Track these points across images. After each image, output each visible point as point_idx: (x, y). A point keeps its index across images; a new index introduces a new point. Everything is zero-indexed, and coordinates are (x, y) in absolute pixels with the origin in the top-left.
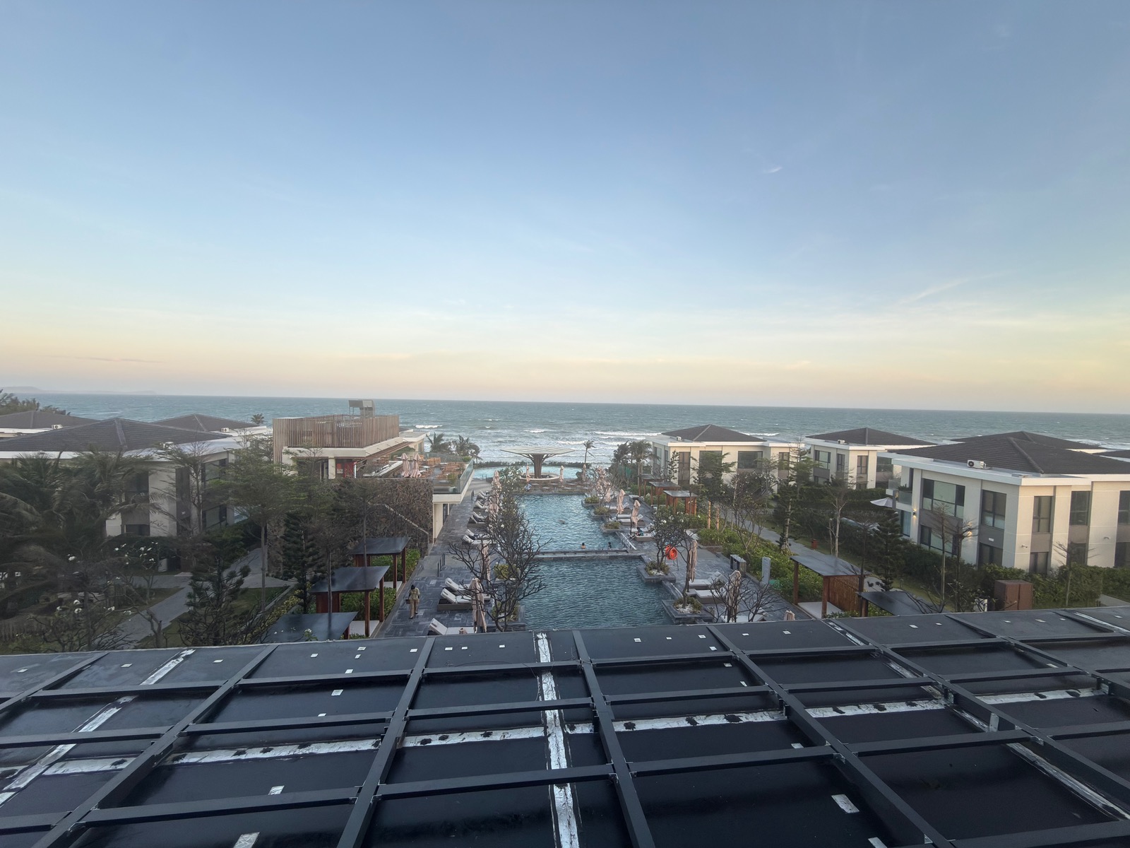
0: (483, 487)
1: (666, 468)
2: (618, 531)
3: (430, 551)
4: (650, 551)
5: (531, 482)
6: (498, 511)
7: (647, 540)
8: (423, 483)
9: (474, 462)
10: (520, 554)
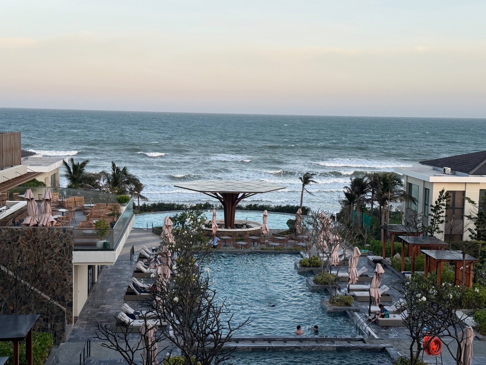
0: (146, 242)
1: (425, 215)
2: (350, 310)
3: (68, 336)
4: (399, 341)
5: (219, 234)
6: (169, 276)
7: (395, 325)
8: (58, 234)
9: (134, 204)
10: (202, 340)
